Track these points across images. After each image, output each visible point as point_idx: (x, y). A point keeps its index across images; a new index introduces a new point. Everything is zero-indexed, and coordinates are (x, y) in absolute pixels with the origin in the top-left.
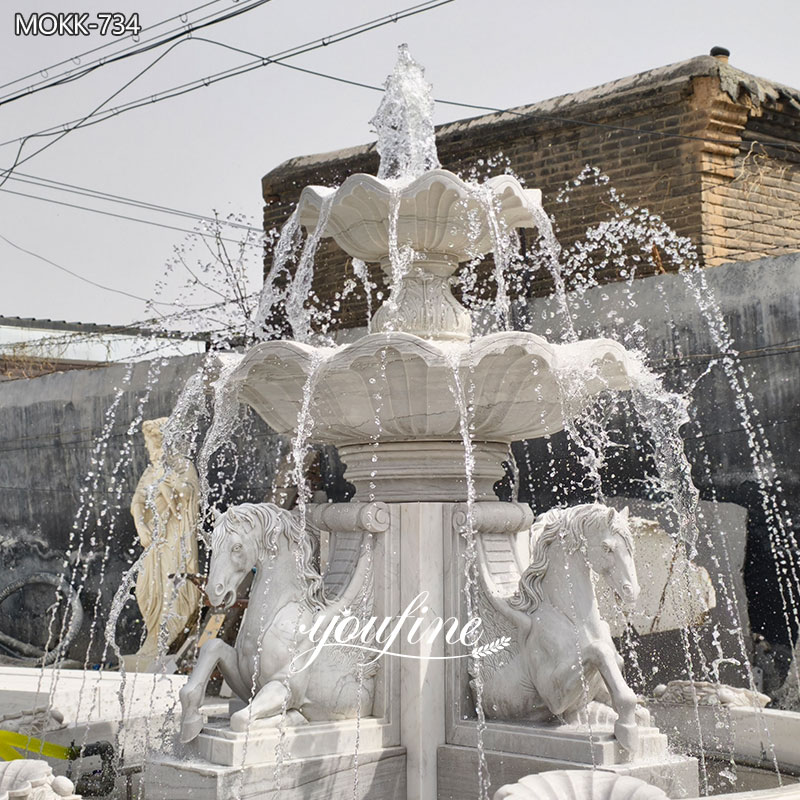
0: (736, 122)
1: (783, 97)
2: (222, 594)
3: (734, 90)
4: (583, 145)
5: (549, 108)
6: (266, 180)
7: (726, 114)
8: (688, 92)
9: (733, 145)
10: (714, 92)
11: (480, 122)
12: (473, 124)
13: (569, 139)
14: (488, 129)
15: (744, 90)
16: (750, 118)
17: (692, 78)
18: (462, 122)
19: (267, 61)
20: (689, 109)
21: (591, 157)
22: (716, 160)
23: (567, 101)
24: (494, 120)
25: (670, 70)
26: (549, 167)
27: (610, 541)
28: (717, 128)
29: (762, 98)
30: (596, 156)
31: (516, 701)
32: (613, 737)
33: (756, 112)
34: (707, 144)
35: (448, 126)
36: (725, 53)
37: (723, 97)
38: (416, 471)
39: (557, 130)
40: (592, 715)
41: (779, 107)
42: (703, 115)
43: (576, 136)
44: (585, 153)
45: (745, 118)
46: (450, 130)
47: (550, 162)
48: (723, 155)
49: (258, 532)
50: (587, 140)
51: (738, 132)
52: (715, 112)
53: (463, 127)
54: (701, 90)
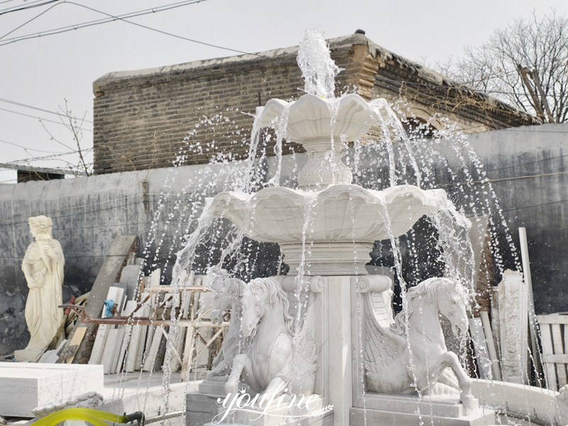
0: (373, 69)
1: (394, 58)
2: (251, 329)
3: (374, 53)
4: (291, 76)
5: (271, 55)
6: (95, 83)
7: (370, 65)
8: (351, 53)
9: (372, 82)
10: (365, 53)
11: (229, 60)
12: (225, 61)
13: (283, 72)
14: (234, 64)
15: (378, 53)
16: (380, 68)
17: (353, 45)
18: (218, 59)
19: (116, 19)
20: (351, 61)
21: (295, 83)
22: (364, 89)
23: (280, 53)
24: (238, 60)
25: (341, 40)
26: (271, 87)
28: (366, 72)
29: (385, 58)
30: (298, 83)
32: (461, 402)
33: (383, 65)
34: (361, 80)
35: (209, 60)
36: (363, 33)
37: (369, 56)
38: (335, 259)
39: (274, 67)
41: (392, 63)
42: (359, 65)
43: (287, 71)
44: (291, 81)
45: (377, 68)
46: (211, 63)
47: (271, 84)
48: (367, 86)
50: (293, 74)
51: (374, 74)
52: (366, 64)
53: (219, 62)
54: (358, 52)
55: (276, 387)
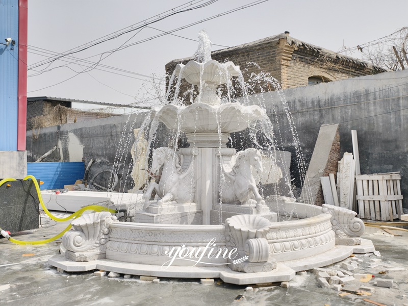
0: (291, 51)
1: (303, 45)
2: (155, 170)
3: (290, 43)
5: (242, 47)
6: (167, 66)
7: (288, 49)
8: (278, 43)
9: (290, 58)
10: (285, 43)
11: (223, 51)
12: (221, 51)
13: (247, 55)
14: (225, 52)
15: (293, 43)
16: (295, 50)
17: (279, 39)
18: (219, 50)
19: (167, 33)
20: (278, 47)
22: (285, 61)
23: (246, 45)
24: (227, 50)
25: (274, 37)
26: (241, 63)
27: (256, 158)
28: (286, 53)
29: (298, 45)
31: (231, 199)
32: (256, 208)
33: (296, 49)
34: (283, 57)
35: (215, 51)
36: (288, 33)
37: (288, 44)
38: (206, 140)
39: (243, 53)
40: (250, 202)
41: (302, 47)
42: (282, 49)
43: (249, 55)
44: (251, 59)
45: (293, 50)
46: (215, 53)
47: (242, 61)
48: (287, 60)
49: (165, 155)
50: (251, 56)
51: (291, 54)
52: (285, 48)
53: (219, 52)
54: (282, 42)
55: (167, 197)
